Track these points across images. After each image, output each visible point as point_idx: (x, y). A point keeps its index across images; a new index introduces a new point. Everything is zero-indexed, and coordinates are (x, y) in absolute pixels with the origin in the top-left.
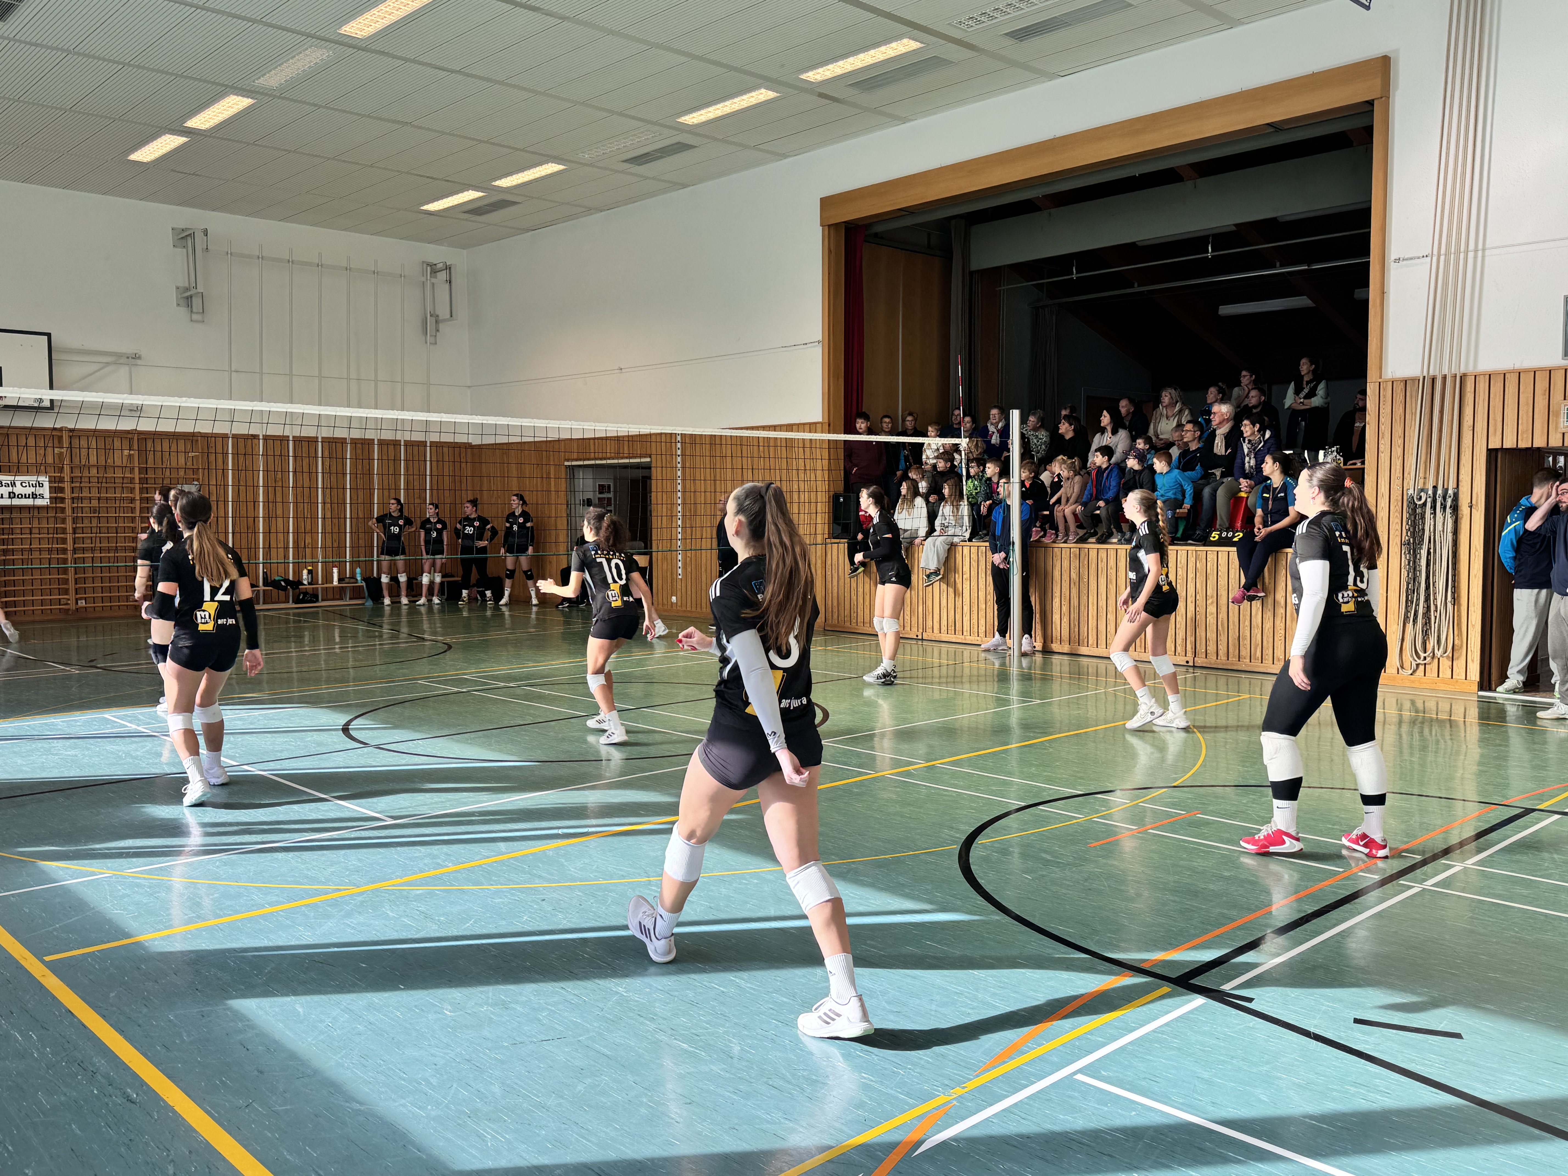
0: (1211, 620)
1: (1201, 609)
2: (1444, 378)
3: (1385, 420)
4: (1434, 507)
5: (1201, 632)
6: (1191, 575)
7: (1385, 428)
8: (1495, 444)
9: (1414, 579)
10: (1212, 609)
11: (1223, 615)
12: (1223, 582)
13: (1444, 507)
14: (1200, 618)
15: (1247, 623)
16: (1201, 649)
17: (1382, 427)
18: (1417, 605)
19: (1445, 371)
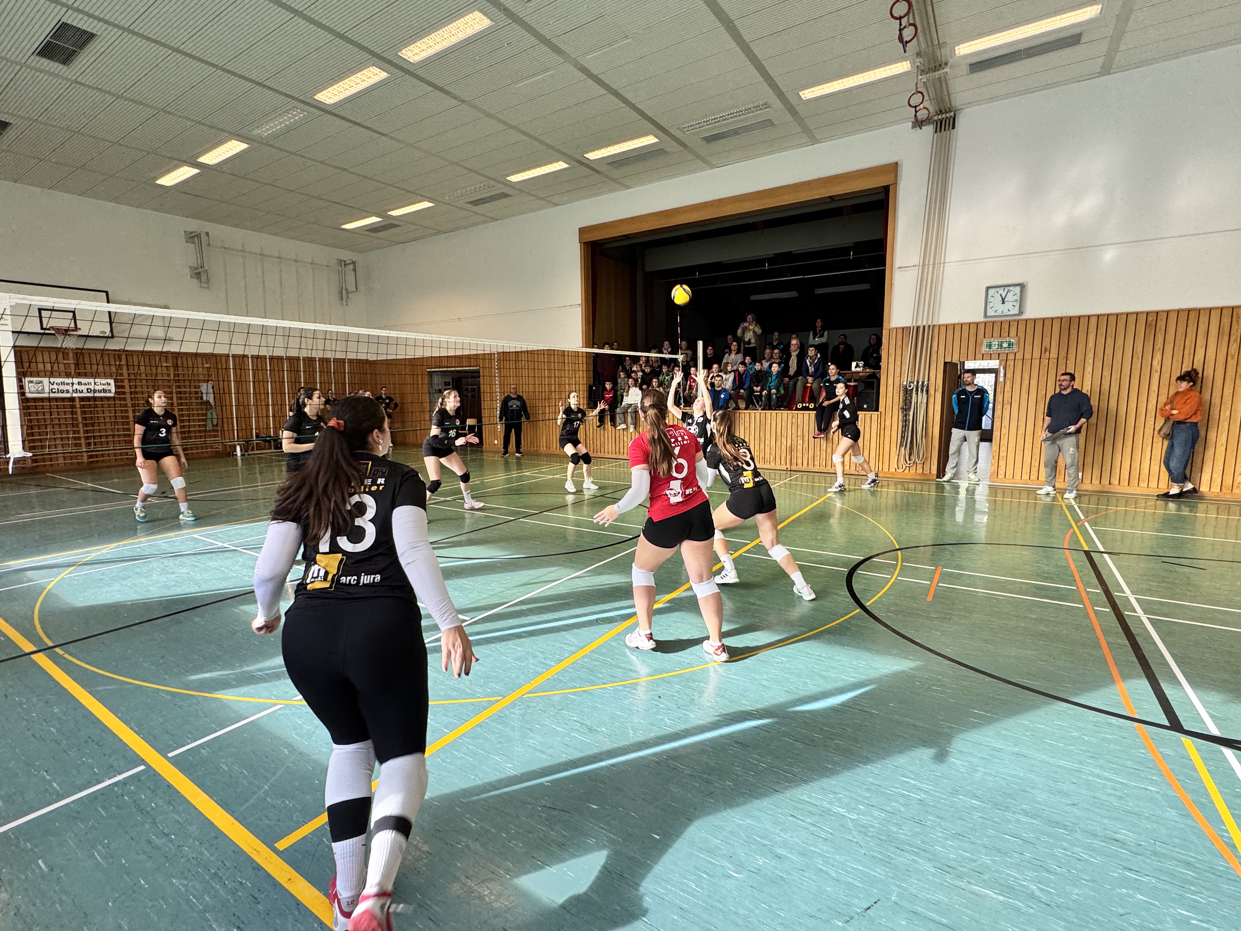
0: (800, 447)
1: (794, 443)
2: (924, 327)
3: (892, 348)
4: (917, 390)
5: (794, 454)
6: (789, 426)
7: (892, 352)
8: (948, 360)
9: (905, 426)
10: (800, 442)
11: (806, 445)
12: (806, 429)
13: (922, 391)
14: (794, 447)
15: (819, 448)
16: (794, 461)
17: (890, 351)
18: (907, 438)
19: (924, 323)
